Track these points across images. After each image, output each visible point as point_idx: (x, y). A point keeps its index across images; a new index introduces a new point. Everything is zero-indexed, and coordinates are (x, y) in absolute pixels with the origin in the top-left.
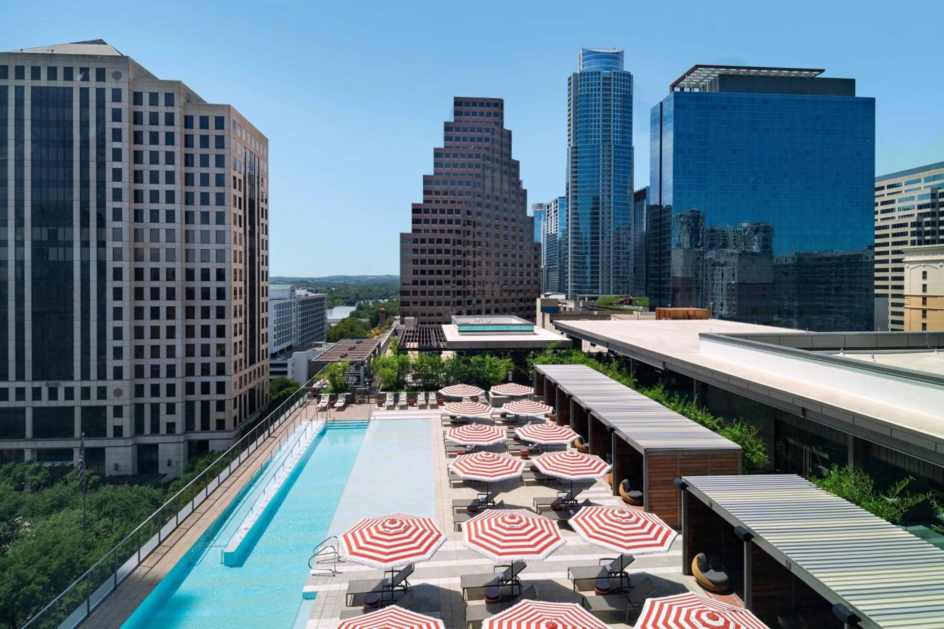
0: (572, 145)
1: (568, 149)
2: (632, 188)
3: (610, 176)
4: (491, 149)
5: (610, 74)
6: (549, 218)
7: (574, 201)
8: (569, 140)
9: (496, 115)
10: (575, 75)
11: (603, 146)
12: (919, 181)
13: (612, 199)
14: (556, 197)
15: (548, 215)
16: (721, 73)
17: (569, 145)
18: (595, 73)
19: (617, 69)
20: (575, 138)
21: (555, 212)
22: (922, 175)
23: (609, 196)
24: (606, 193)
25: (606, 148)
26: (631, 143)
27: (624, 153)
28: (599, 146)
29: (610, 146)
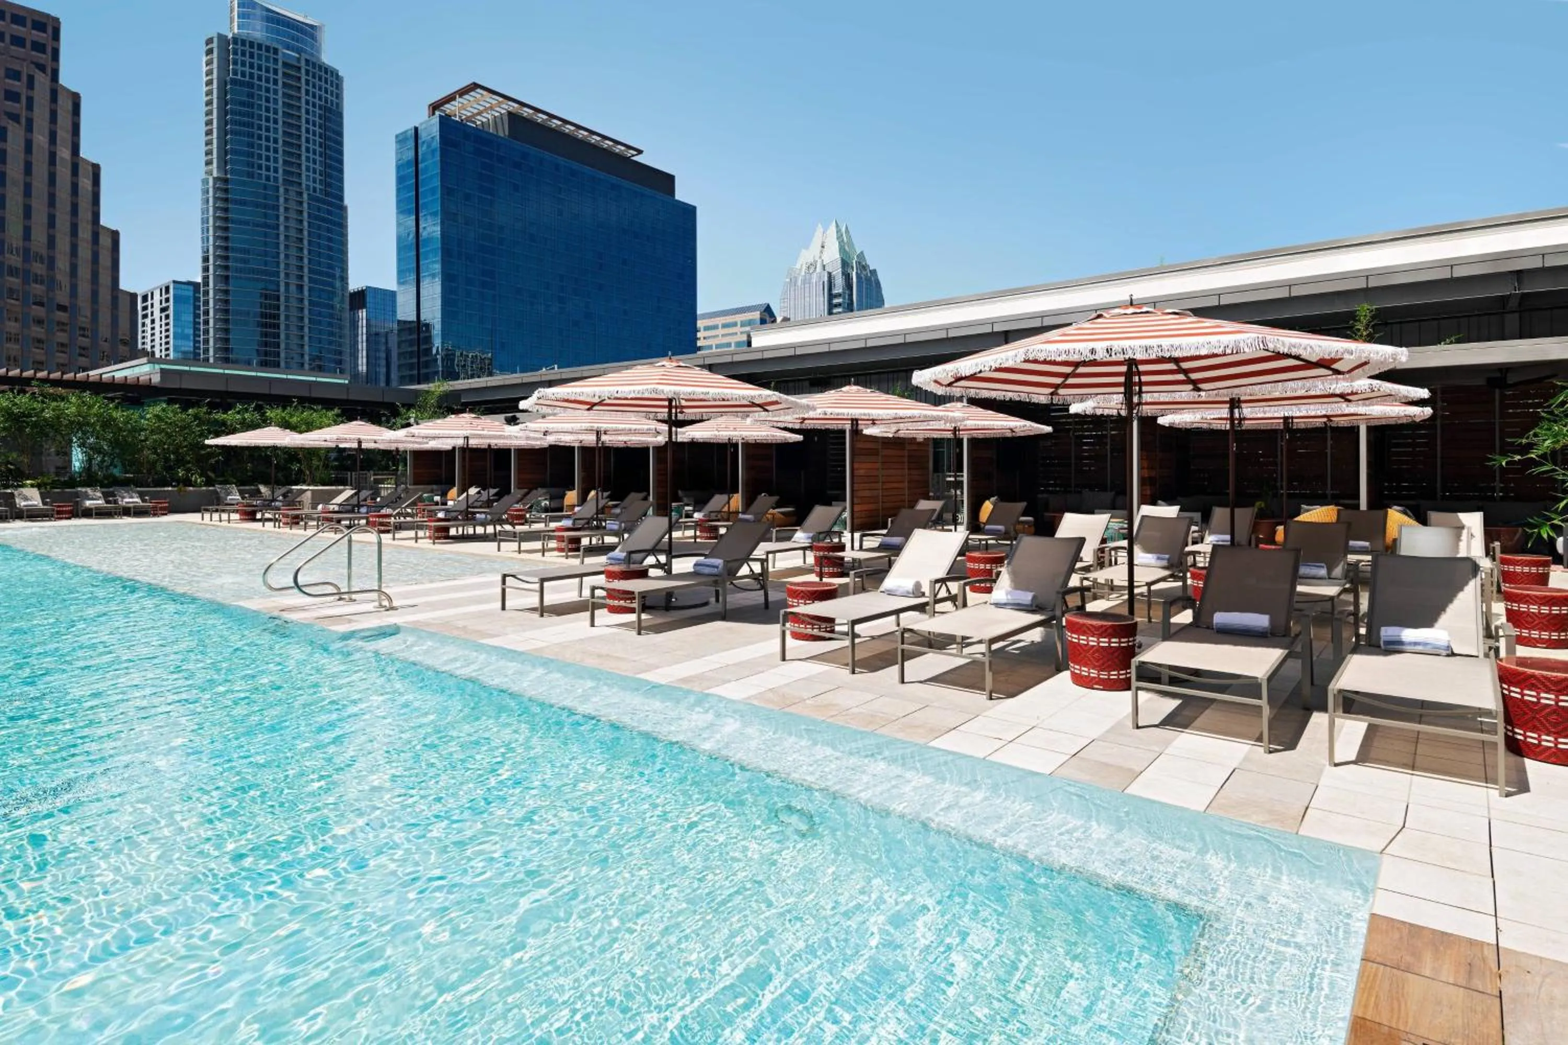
0: (215, 174)
1: (205, 182)
2: (344, 279)
3: (301, 249)
4: (23, 121)
5: (299, 60)
6: (148, 321)
7: (222, 286)
8: (209, 163)
9: (38, 47)
10: (221, 37)
11: (286, 191)
12: (735, 324)
13: (306, 293)
14: (166, 279)
15: (145, 316)
16: (511, 109)
17: (209, 173)
18: (268, 49)
19: (312, 55)
20: (223, 163)
21: (163, 310)
22: (739, 318)
23: (300, 288)
24: (293, 281)
25: (292, 195)
26: (341, 198)
27: (329, 212)
28: (277, 189)
29: (300, 194)
